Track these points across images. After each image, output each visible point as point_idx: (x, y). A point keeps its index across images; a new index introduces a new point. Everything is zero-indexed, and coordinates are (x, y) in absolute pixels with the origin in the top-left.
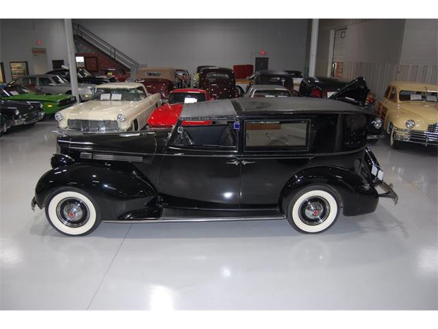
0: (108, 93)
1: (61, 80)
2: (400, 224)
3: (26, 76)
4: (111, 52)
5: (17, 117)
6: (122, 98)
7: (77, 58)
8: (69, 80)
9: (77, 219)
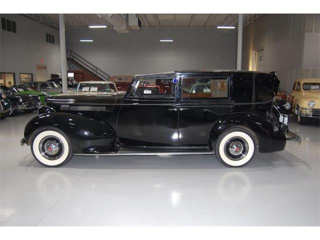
0: (88, 87)
1: (55, 85)
2: (305, 163)
3: (31, 82)
4: (93, 70)
5: (20, 104)
6: (98, 90)
7: (69, 74)
8: (61, 85)
9: (54, 153)
